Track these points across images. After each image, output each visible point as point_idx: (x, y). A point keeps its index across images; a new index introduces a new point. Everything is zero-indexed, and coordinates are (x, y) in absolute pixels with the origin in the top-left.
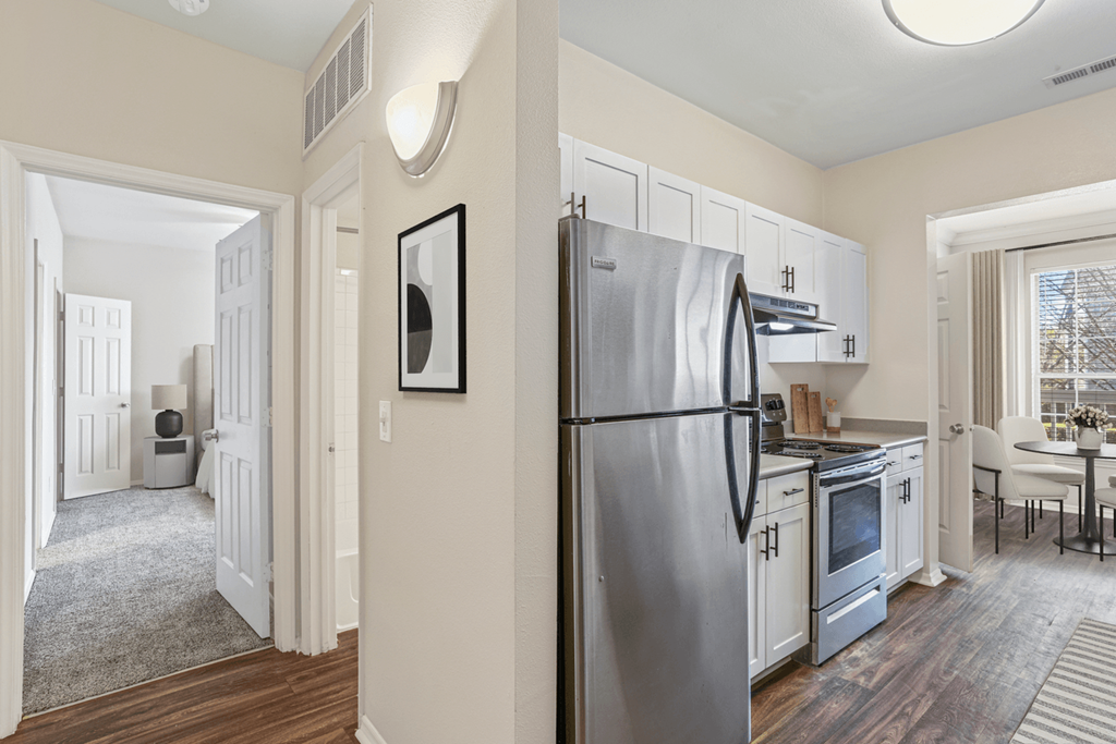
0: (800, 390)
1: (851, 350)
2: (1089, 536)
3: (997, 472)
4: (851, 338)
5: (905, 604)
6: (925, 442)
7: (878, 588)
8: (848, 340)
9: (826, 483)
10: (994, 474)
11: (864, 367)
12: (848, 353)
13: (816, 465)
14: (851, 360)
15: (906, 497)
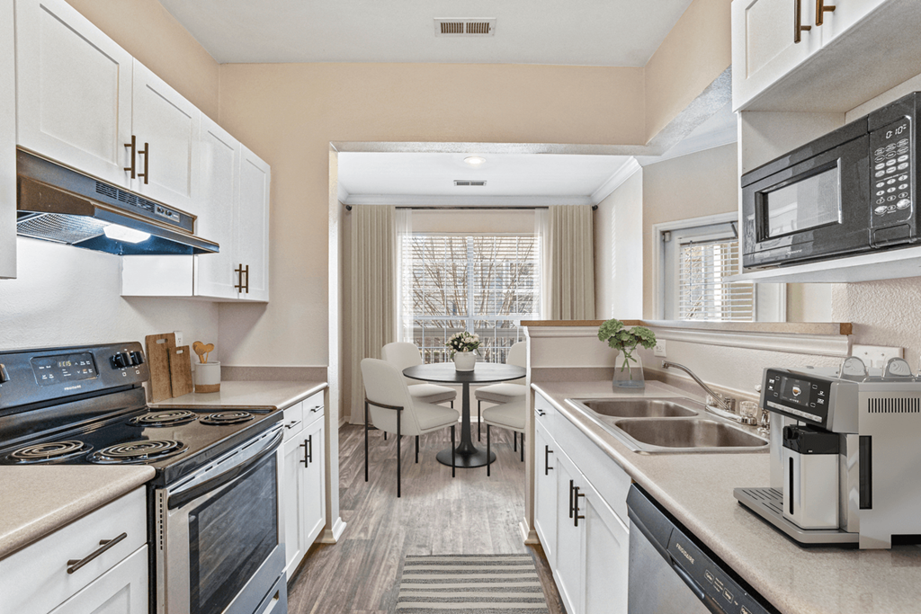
0: (163, 341)
1: (244, 284)
2: (466, 449)
3: (400, 409)
4: (244, 269)
5: (309, 582)
6: (326, 389)
7: (276, 596)
8: (240, 271)
9: (176, 502)
10: (396, 411)
11: (261, 306)
12: (240, 287)
13: (159, 473)
14: (243, 296)
15: (307, 459)
